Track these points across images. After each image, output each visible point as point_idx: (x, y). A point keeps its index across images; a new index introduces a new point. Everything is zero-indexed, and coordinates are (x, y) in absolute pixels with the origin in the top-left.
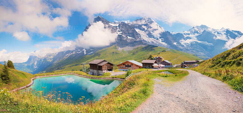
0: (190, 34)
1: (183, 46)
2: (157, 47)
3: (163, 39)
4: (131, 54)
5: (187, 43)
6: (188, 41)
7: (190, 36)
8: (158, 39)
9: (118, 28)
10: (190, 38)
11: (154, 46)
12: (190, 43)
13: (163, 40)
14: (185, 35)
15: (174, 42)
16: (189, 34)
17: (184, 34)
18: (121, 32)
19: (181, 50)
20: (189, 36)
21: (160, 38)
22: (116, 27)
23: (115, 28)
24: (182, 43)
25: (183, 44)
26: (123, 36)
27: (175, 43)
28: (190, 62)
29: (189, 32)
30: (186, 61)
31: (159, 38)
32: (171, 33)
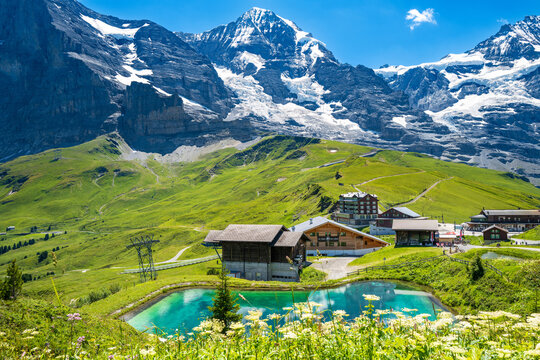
0: (480, 67)
1: (443, 130)
2: (316, 141)
3: (339, 104)
4: (193, 176)
5: (468, 117)
6: (471, 105)
7: (485, 74)
8: (314, 107)
9: (131, 47)
10: (482, 88)
11: (301, 140)
12: (480, 115)
13: (339, 108)
14: (449, 76)
15: (397, 115)
16: (476, 68)
17: (450, 69)
18: (149, 72)
19: (437, 151)
20: (476, 77)
21: (326, 99)
22: (122, 41)
23: (116, 47)
24: (439, 118)
25: (445, 123)
26: (159, 90)
27: (401, 121)
28: (512, 217)
29: (478, 57)
30: (493, 212)
31: (319, 100)
32: (377, 71)
